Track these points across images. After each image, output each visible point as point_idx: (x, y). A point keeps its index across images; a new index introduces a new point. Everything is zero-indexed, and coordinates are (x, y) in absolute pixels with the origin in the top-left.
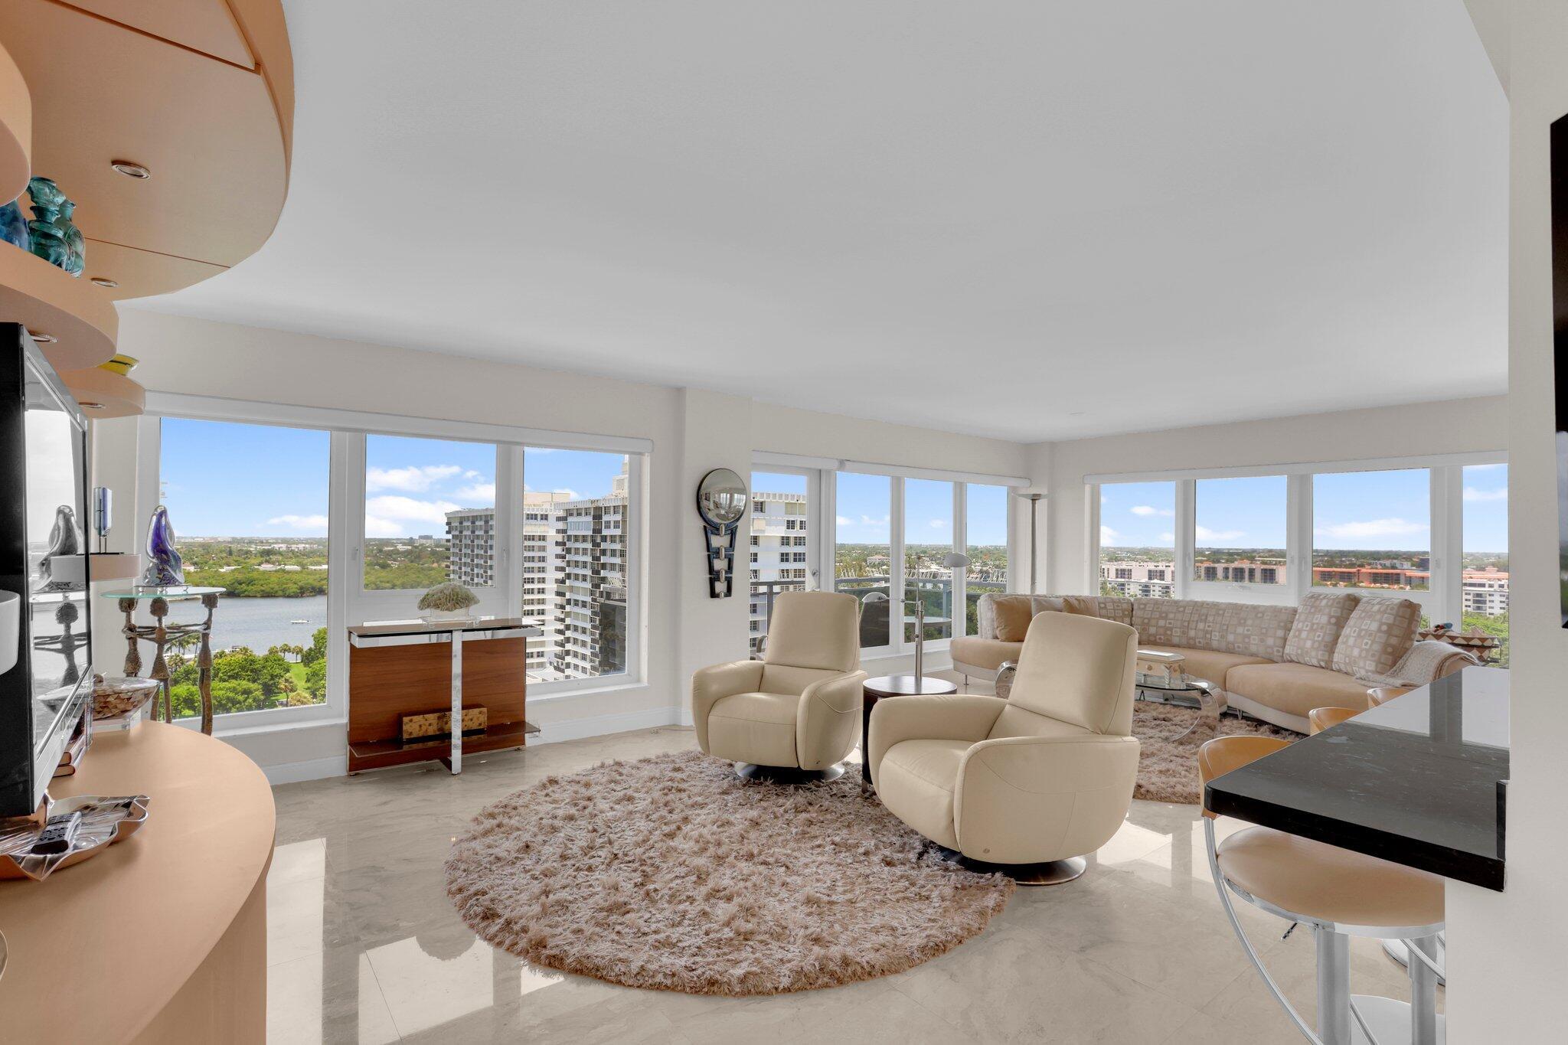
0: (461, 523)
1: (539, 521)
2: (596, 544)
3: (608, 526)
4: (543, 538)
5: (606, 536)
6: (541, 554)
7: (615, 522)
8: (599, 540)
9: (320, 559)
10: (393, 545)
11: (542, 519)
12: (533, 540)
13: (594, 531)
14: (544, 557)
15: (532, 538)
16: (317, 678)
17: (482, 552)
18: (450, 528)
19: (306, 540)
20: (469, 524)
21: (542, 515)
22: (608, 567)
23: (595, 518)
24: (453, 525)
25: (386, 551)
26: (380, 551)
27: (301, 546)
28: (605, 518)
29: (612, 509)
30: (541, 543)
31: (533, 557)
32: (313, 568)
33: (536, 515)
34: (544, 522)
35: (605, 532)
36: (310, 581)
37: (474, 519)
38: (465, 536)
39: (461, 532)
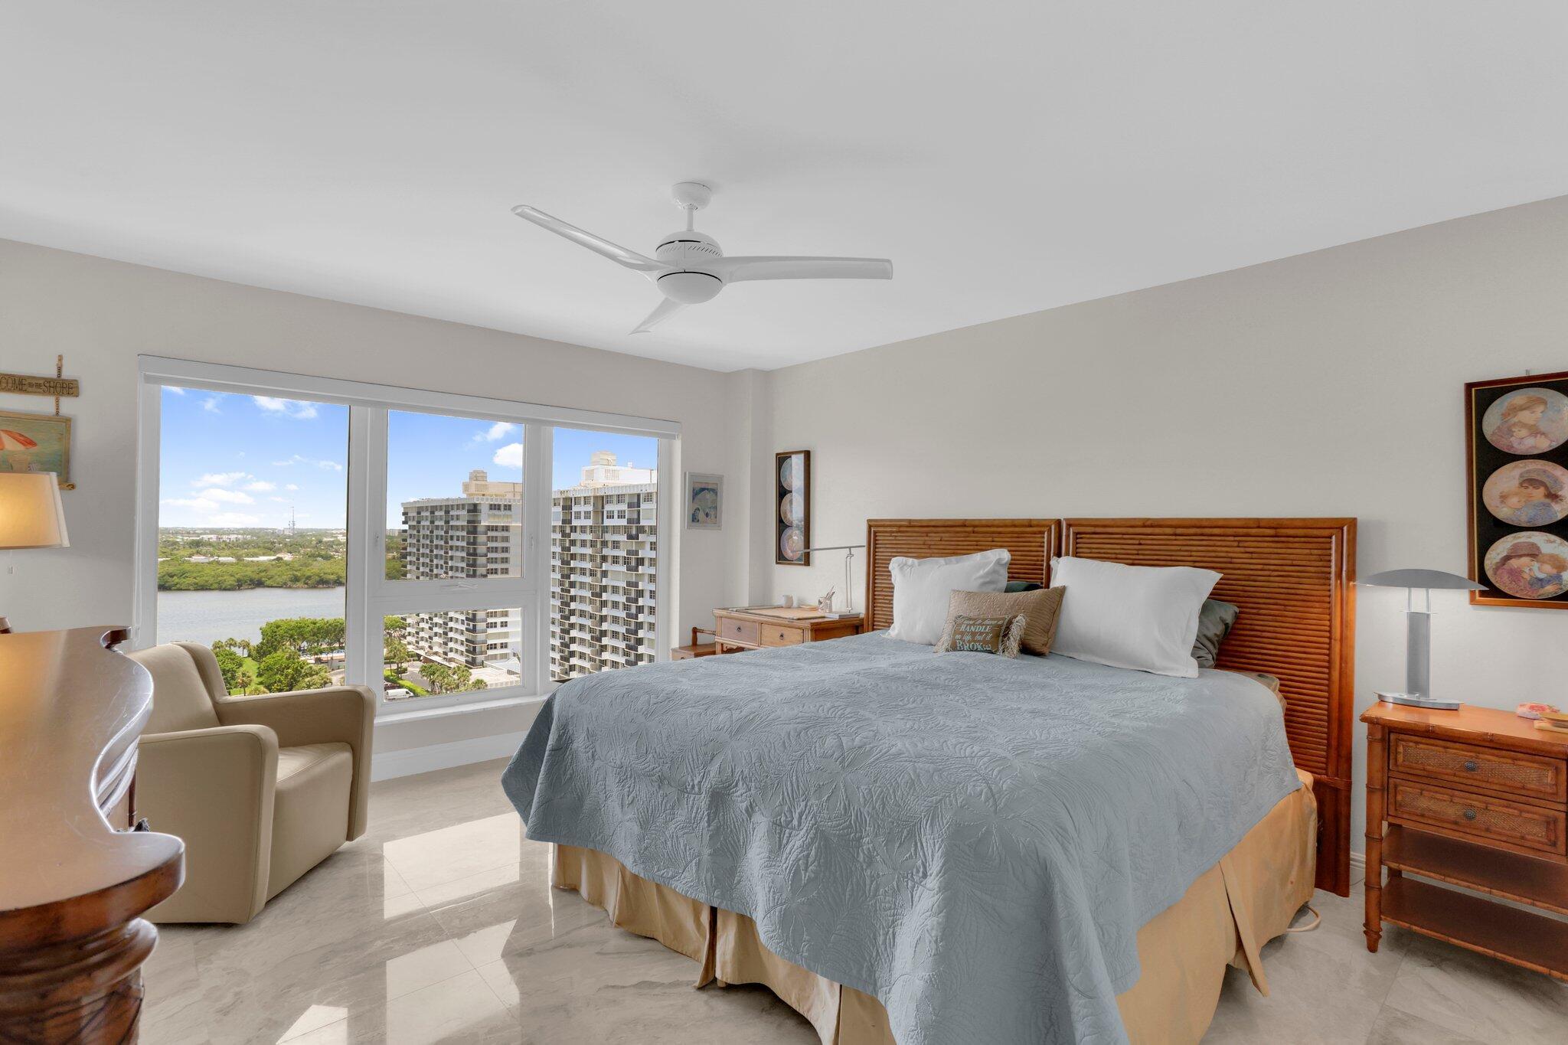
0: (419, 513)
1: (502, 512)
2: (564, 534)
3: (578, 517)
4: (506, 529)
5: (576, 527)
6: (505, 545)
7: (585, 512)
8: (568, 531)
9: (256, 550)
10: (332, 535)
11: (505, 509)
12: (496, 530)
13: (564, 521)
14: (507, 548)
15: (495, 528)
16: (271, 673)
17: (442, 543)
18: (406, 518)
19: (238, 530)
20: (428, 514)
21: (505, 505)
22: (578, 557)
23: (564, 508)
24: (409, 515)
25: (326, 542)
26: (320, 542)
27: (233, 537)
28: (575, 509)
29: (582, 499)
30: (505, 534)
31: (496, 548)
32: (250, 559)
33: (499, 505)
34: (508, 512)
35: (575, 523)
36: (249, 573)
37: (433, 510)
38: (423, 526)
39: (419, 522)
